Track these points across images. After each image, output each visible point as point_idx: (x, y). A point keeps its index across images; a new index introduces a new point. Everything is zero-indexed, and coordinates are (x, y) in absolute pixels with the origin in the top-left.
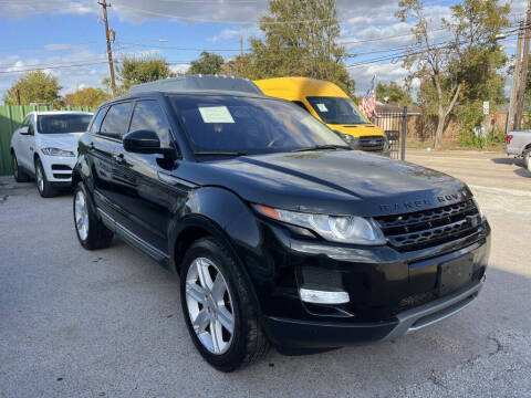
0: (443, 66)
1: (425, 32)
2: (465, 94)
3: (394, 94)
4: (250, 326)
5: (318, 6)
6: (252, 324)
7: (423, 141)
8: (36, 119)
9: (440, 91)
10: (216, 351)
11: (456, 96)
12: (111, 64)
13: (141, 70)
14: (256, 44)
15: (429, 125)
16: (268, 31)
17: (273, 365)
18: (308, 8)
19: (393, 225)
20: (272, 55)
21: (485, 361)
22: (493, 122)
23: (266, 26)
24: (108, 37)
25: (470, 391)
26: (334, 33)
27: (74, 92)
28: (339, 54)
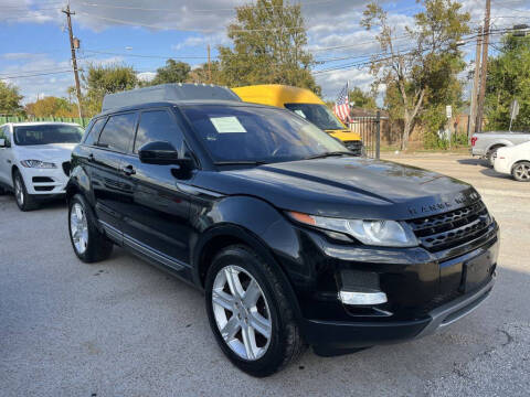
0: (407, 72)
1: (389, 40)
2: (429, 99)
3: (359, 99)
4: (289, 330)
5: (285, 14)
6: (291, 327)
7: (390, 144)
8: (12, 131)
9: (405, 96)
10: (250, 357)
11: (420, 101)
12: (76, 72)
13: (107, 78)
14: (224, 52)
15: (396, 128)
16: (235, 38)
17: (302, 368)
18: (275, 17)
19: (422, 227)
20: (241, 62)
21: (500, 352)
22: (455, 125)
23: (233, 34)
24: (72, 44)
25: (494, 380)
26: (301, 41)
27: (35, 102)
28: (306, 61)
